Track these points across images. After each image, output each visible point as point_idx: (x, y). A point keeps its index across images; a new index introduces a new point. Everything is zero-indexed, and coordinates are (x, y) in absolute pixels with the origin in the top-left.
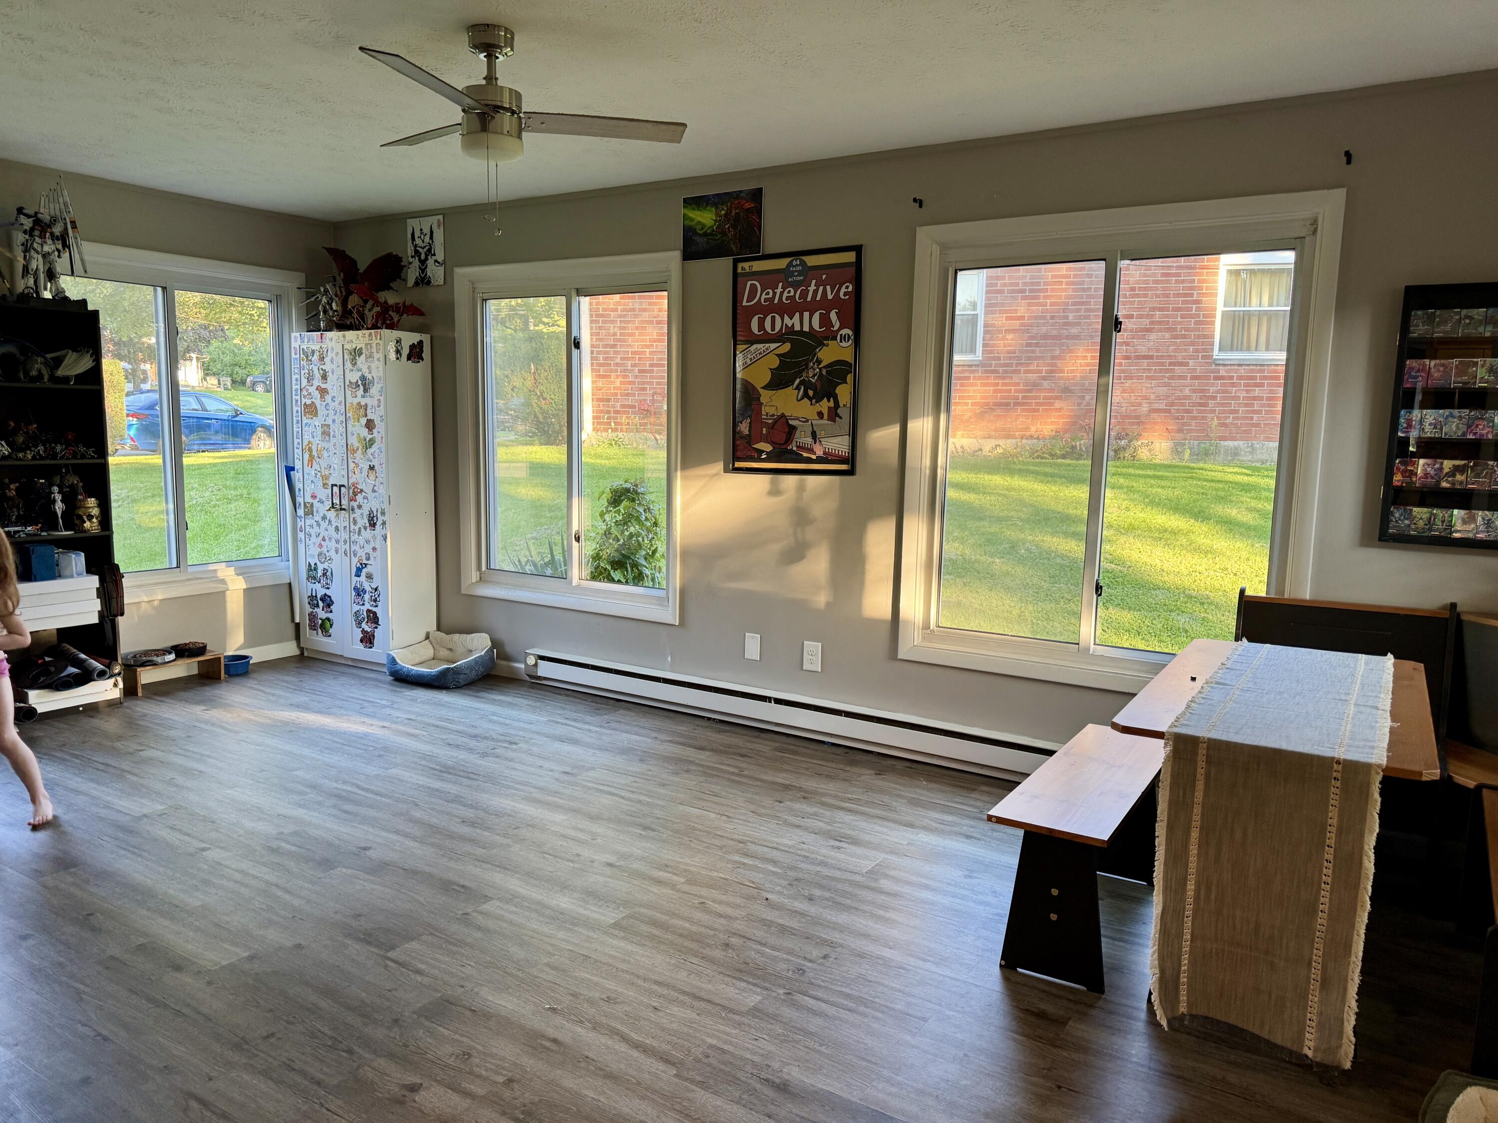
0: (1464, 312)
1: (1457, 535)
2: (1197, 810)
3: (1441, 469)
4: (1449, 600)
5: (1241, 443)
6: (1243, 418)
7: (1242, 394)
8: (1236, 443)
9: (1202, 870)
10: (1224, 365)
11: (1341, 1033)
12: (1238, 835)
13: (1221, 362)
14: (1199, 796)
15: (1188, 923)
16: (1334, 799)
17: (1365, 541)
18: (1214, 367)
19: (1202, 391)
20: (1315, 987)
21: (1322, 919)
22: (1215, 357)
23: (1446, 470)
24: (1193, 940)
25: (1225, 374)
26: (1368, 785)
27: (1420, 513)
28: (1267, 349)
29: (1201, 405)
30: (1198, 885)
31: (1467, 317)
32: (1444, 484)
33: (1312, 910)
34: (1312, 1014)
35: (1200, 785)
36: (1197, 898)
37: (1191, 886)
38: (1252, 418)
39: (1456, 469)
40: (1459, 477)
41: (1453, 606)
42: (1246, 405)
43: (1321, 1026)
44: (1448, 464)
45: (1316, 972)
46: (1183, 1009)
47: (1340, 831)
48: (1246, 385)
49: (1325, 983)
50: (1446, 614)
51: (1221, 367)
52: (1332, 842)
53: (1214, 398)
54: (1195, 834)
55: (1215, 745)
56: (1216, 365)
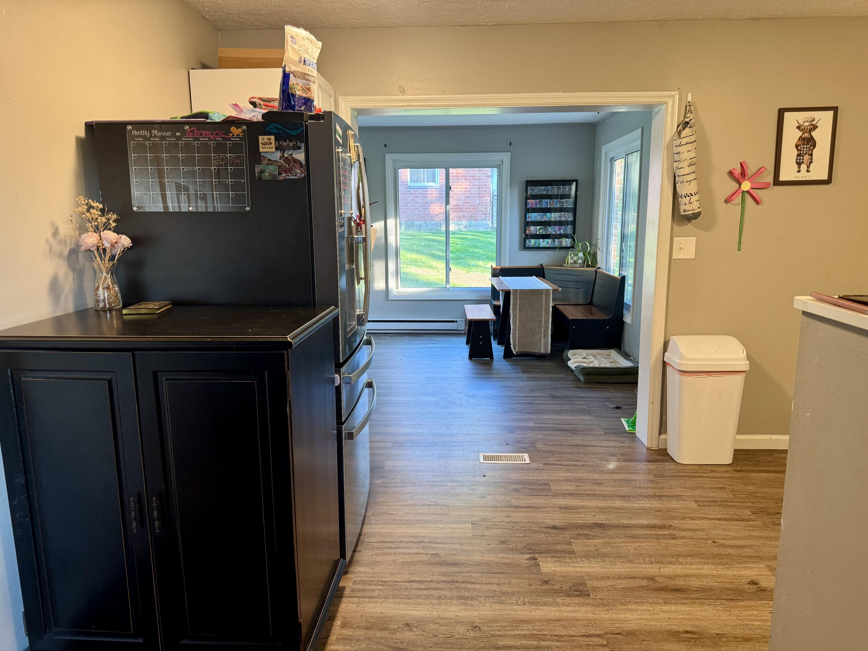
0: (539, 187)
1: (541, 246)
2: (518, 305)
3: (537, 229)
4: (540, 263)
5: (422, 222)
6: (422, 211)
7: (421, 201)
8: (420, 222)
9: (520, 318)
10: (413, 188)
11: (548, 345)
12: (526, 309)
13: (412, 187)
14: (518, 302)
15: (517, 331)
16: (544, 298)
17: (520, 249)
18: (409, 189)
19: (405, 200)
20: (543, 337)
21: (543, 323)
22: (409, 185)
23: (538, 229)
24: (518, 334)
25: (414, 192)
26: (550, 293)
27: (533, 241)
28: (428, 182)
29: (406, 206)
30: (519, 322)
31: (540, 189)
32: (538, 233)
33: (541, 321)
34: (542, 343)
35: (518, 300)
36: (519, 325)
37: (517, 322)
38: (425, 211)
39: (540, 229)
40: (541, 231)
41: (541, 265)
42: (423, 206)
43: (544, 346)
44: (538, 228)
45: (543, 335)
46: (517, 351)
47: (545, 304)
48: (422, 197)
49: (544, 336)
50: (540, 267)
51: (412, 190)
52: (544, 307)
53: (410, 203)
54: (518, 311)
55: (521, 290)
56: (410, 188)
